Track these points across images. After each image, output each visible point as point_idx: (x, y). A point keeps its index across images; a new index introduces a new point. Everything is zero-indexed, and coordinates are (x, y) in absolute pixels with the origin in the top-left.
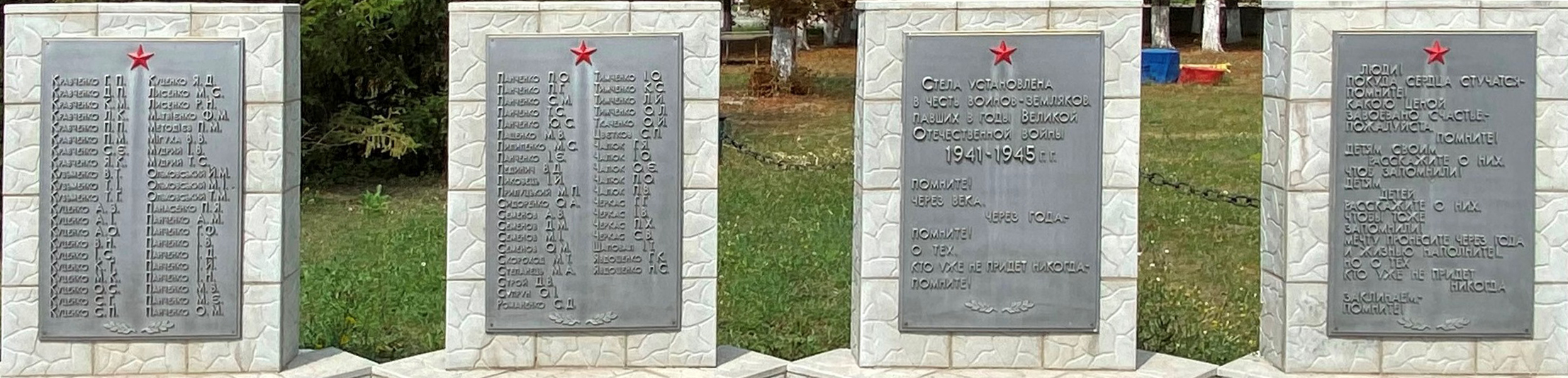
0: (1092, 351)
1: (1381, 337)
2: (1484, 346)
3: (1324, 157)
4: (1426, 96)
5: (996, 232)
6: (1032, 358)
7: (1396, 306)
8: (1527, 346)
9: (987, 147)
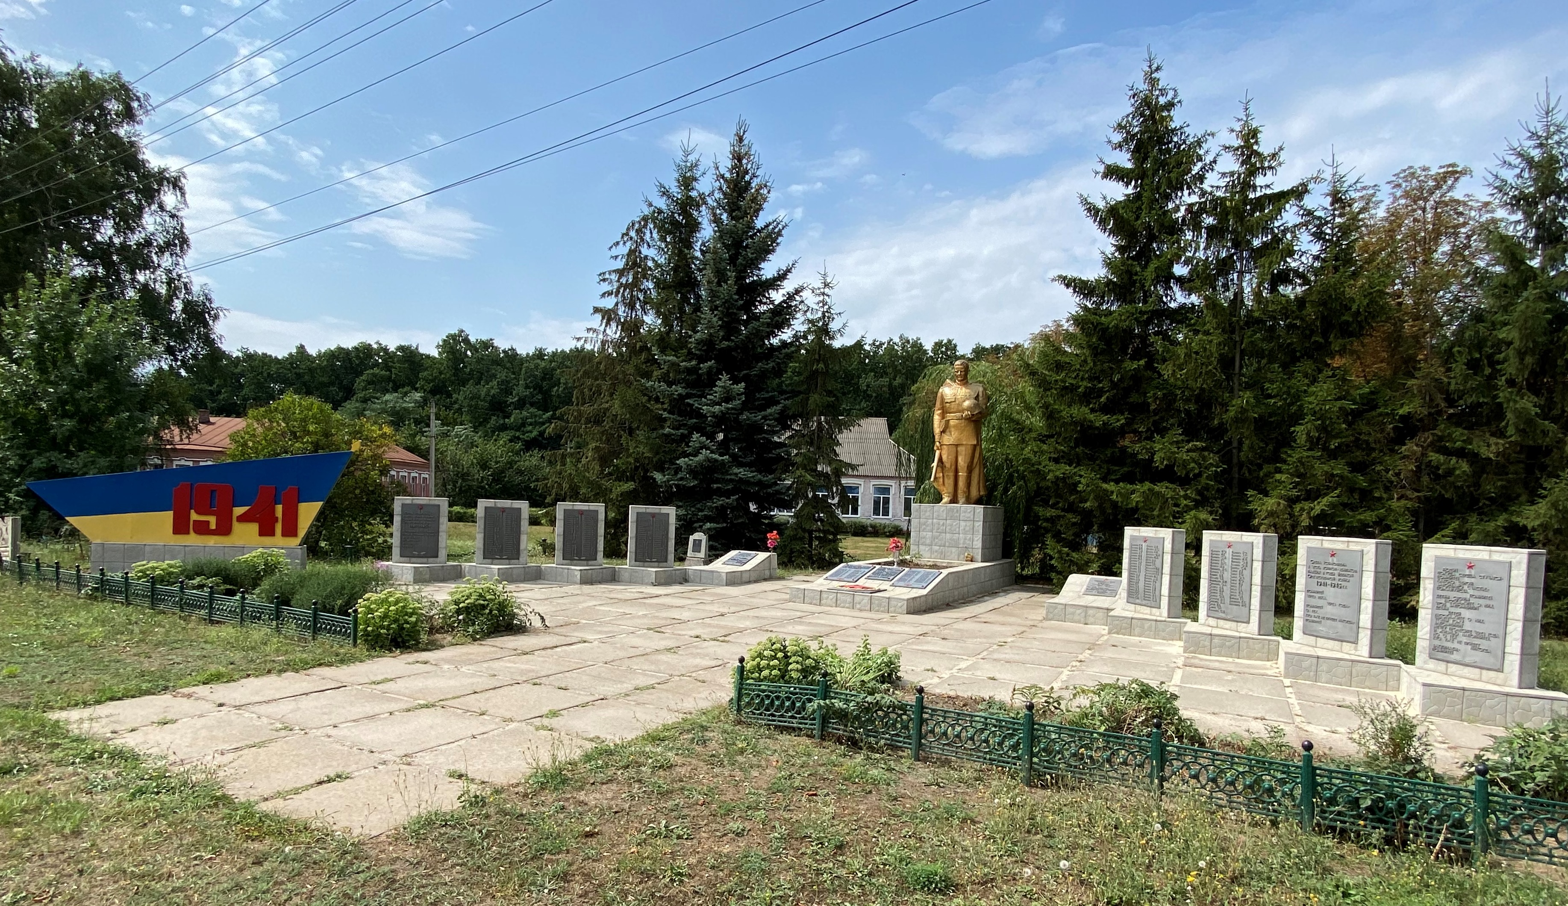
0: (1356, 649)
1: (1448, 662)
2: (1484, 672)
3: (1431, 597)
4: (1466, 580)
5: (1329, 608)
6: (1338, 648)
7: (1452, 651)
8: (1501, 675)
9: (1329, 582)
